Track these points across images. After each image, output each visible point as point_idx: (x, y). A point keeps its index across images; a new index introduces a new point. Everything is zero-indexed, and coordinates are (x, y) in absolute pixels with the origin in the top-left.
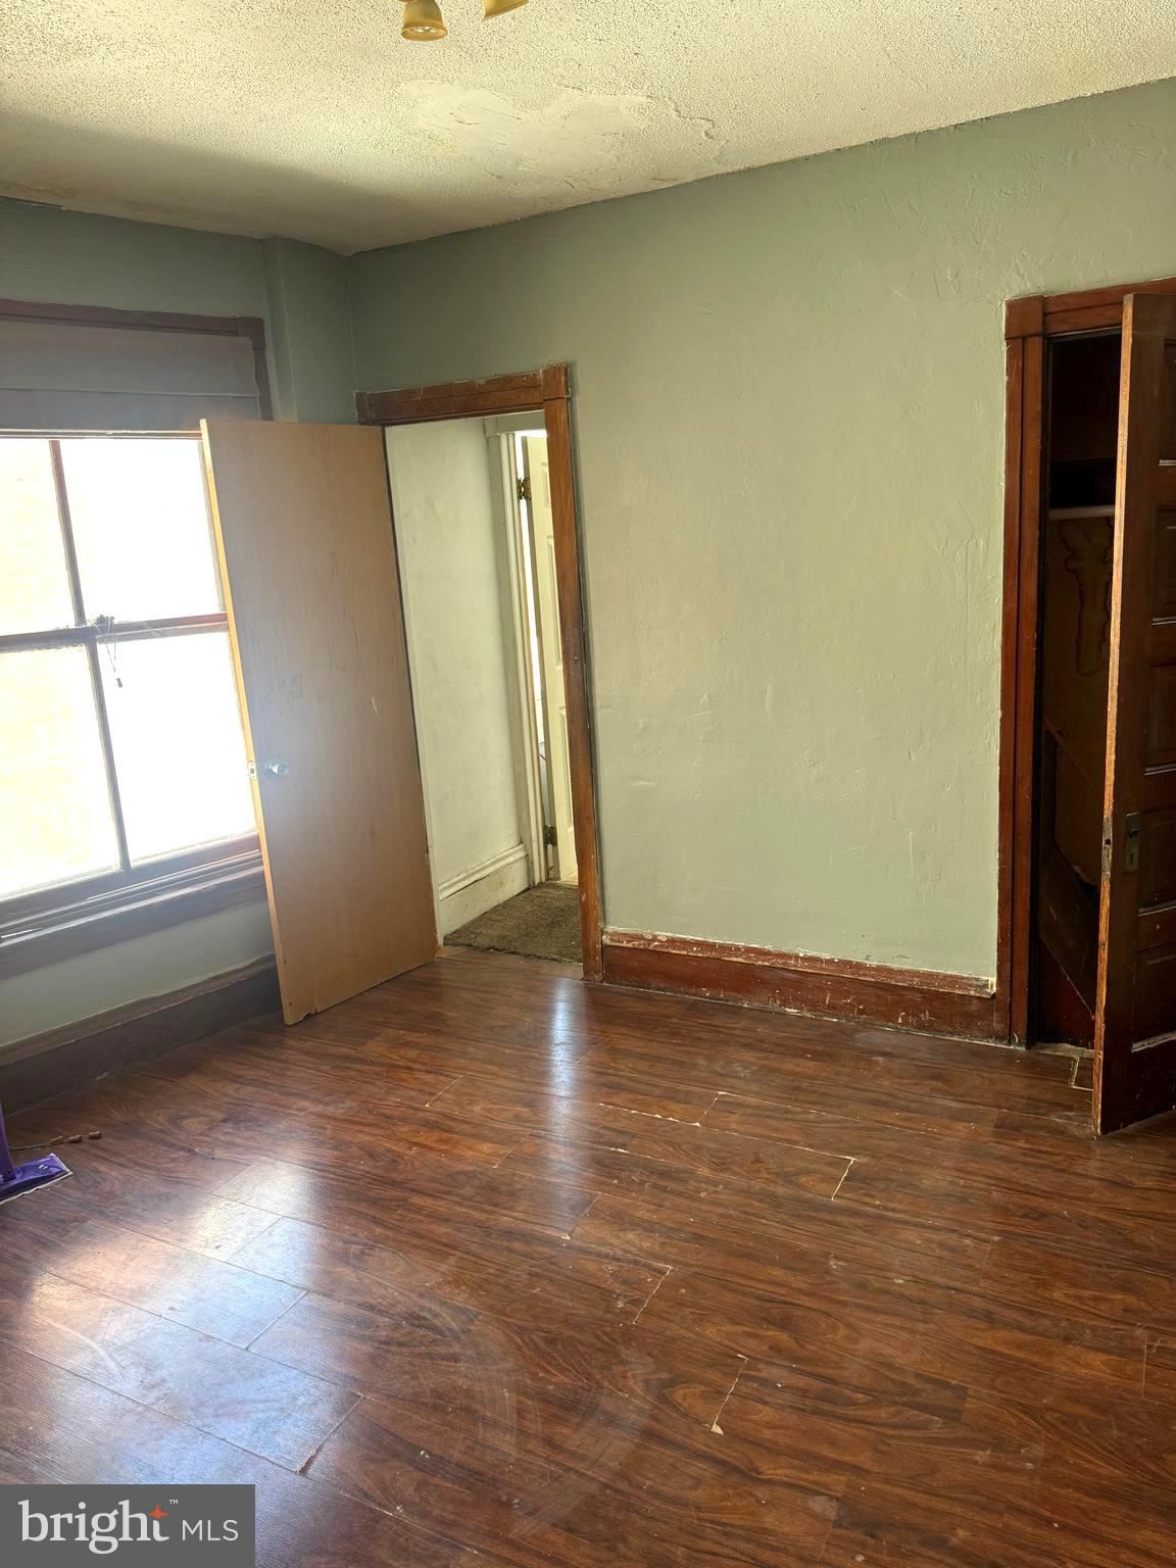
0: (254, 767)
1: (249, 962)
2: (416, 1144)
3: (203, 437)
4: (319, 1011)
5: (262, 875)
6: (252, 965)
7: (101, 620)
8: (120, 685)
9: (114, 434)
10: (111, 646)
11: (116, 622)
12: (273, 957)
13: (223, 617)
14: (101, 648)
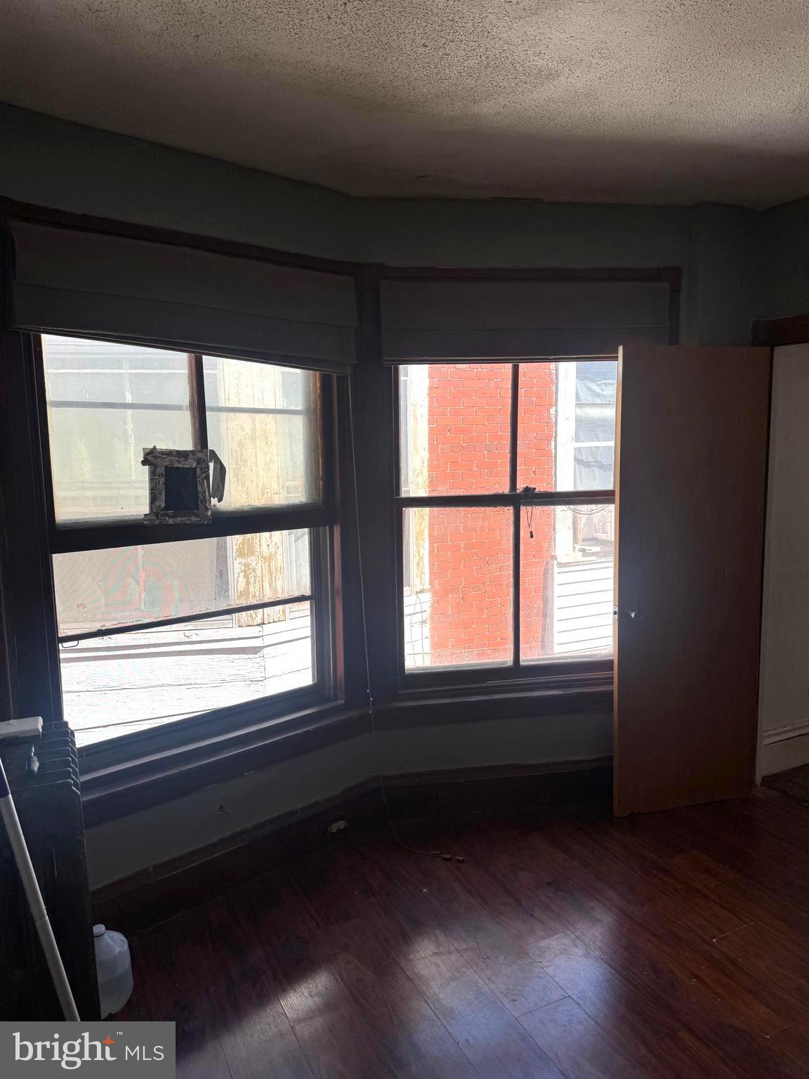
0: (617, 610)
1: (593, 757)
2: (697, 977)
3: (619, 359)
4: (642, 812)
5: (611, 693)
6: (594, 761)
7: (527, 489)
8: (532, 536)
9: (554, 359)
10: (529, 508)
11: (537, 491)
12: (611, 758)
13: (612, 493)
14: (523, 509)
